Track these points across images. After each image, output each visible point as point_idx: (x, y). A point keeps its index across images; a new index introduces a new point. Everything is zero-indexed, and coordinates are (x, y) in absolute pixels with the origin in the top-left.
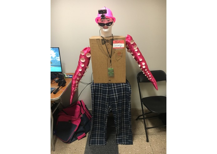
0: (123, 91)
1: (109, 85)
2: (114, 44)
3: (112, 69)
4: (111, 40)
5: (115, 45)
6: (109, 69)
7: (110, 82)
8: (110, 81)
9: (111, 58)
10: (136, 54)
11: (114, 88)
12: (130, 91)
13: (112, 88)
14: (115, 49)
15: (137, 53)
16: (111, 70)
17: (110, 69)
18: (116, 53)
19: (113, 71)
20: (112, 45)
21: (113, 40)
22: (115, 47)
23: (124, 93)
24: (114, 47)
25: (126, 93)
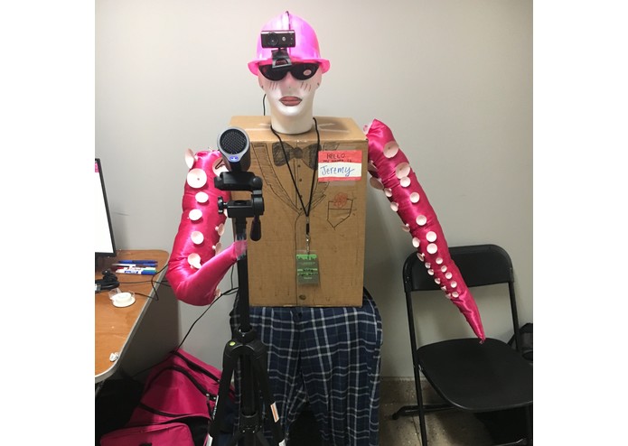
0: (353, 337)
1: (300, 314)
2: (320, 165)
3: (314, 256)
4: (310, 147)
5: (327, 170)
6: (299, 256)
7: (301, 302)
8: (302, 298)
9: (308, 215)
10: (407, 197)
11: (318, 324)
12: (379, 337)
13: (310, 325)
14: (324, 182)
15: (407, 192)
16: (306, 261)
17: (304, 257)
18: (330, 196)
19: (316, 262)
20: (316, 168)
21: (317, 147)
22: (327, 175)
23: (353, 345)
24: (321, 174)
25: (361, 343)
